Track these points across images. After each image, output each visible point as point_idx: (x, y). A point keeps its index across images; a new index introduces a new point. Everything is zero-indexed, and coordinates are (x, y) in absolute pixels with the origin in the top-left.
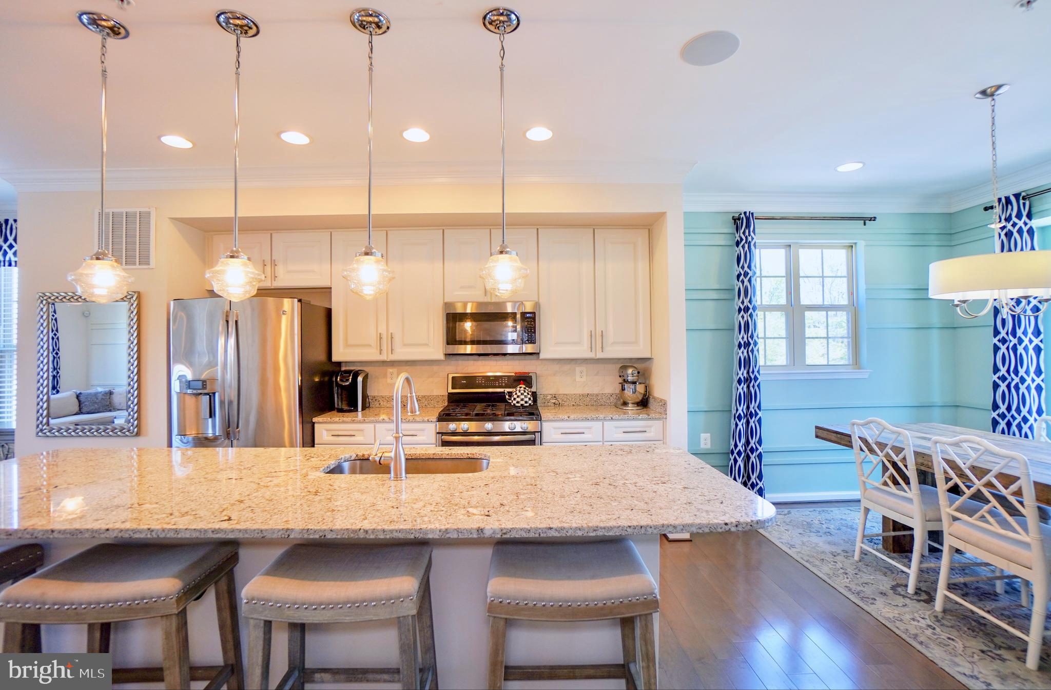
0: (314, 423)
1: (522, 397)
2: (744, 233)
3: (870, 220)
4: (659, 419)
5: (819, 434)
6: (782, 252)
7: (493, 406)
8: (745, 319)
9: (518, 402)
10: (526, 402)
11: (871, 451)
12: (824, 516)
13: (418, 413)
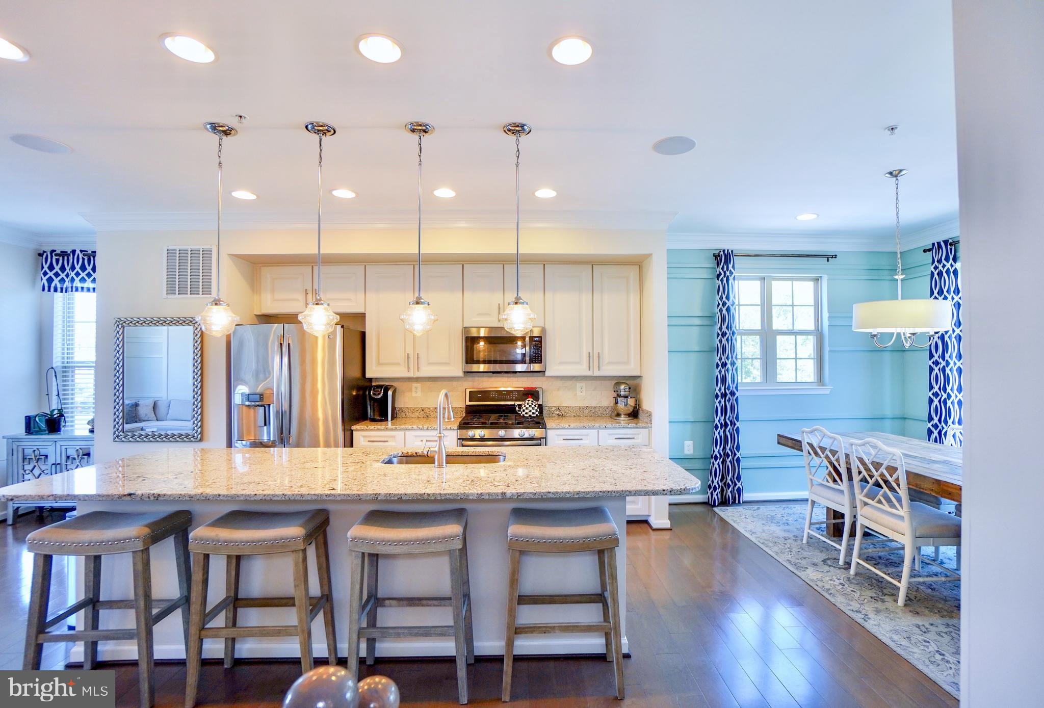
0: (352, 430)
1: (530, 409)
2: (723, 268)
3: (832, 258)
4: (645, 428)
5: (780, 441)
6: (758, 283)
7: (505, 416)
8: (723, 342)
9: (526, 413)
10: (533, 413)
11: (816, 453)
12: (790, 511)
13: (453, 419)
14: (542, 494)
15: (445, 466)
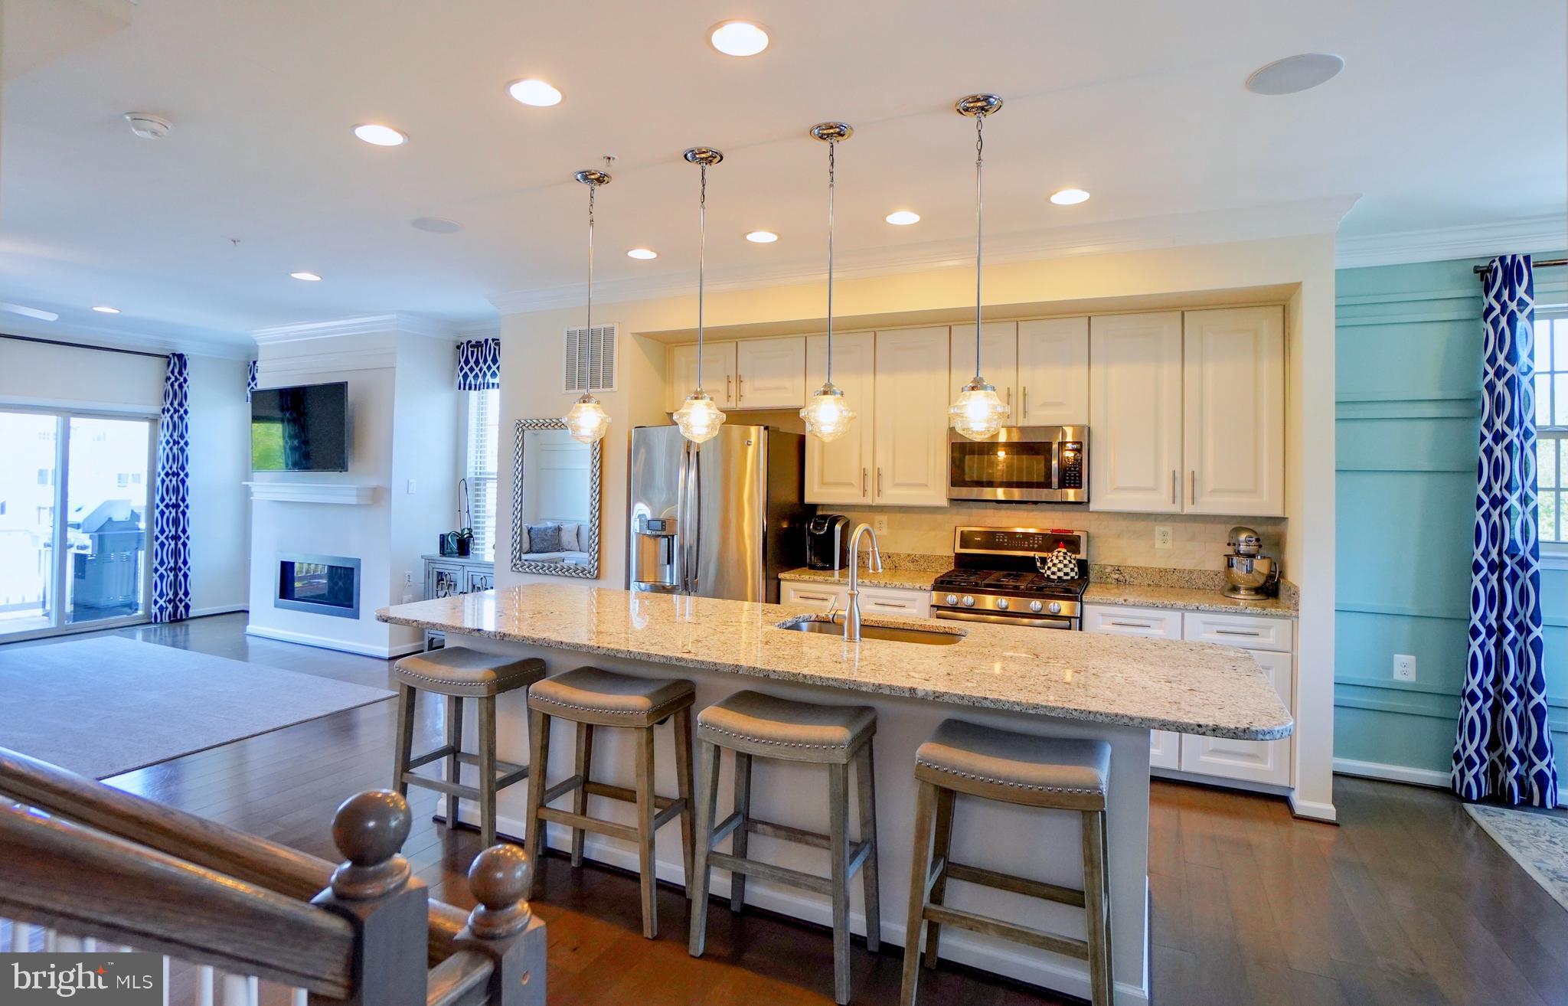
0: (779, 580)
1: (1061, 566)
4: (1284, 617)
7: (1017, 576)
9: (1053, 573)
10: (1066, 574)
13: (880, 570)
14: (974, 699)
15: (858, 640)
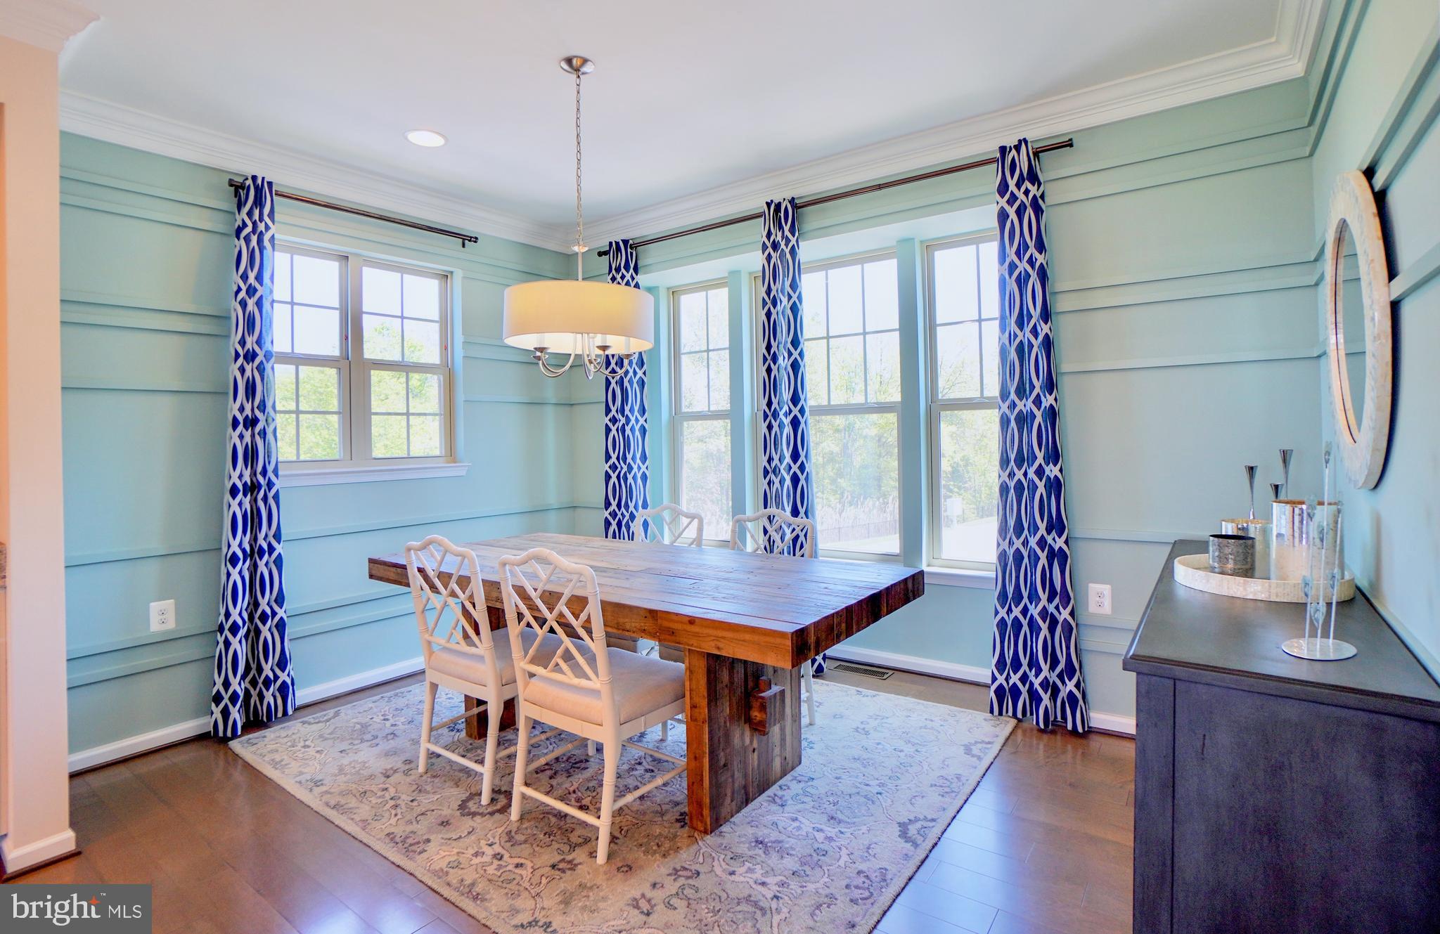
2: (250, 214)
3: (470, 241)
5: (374, 572)
8: (248, 373)
11: (433, 588)
12: (400, 702)
